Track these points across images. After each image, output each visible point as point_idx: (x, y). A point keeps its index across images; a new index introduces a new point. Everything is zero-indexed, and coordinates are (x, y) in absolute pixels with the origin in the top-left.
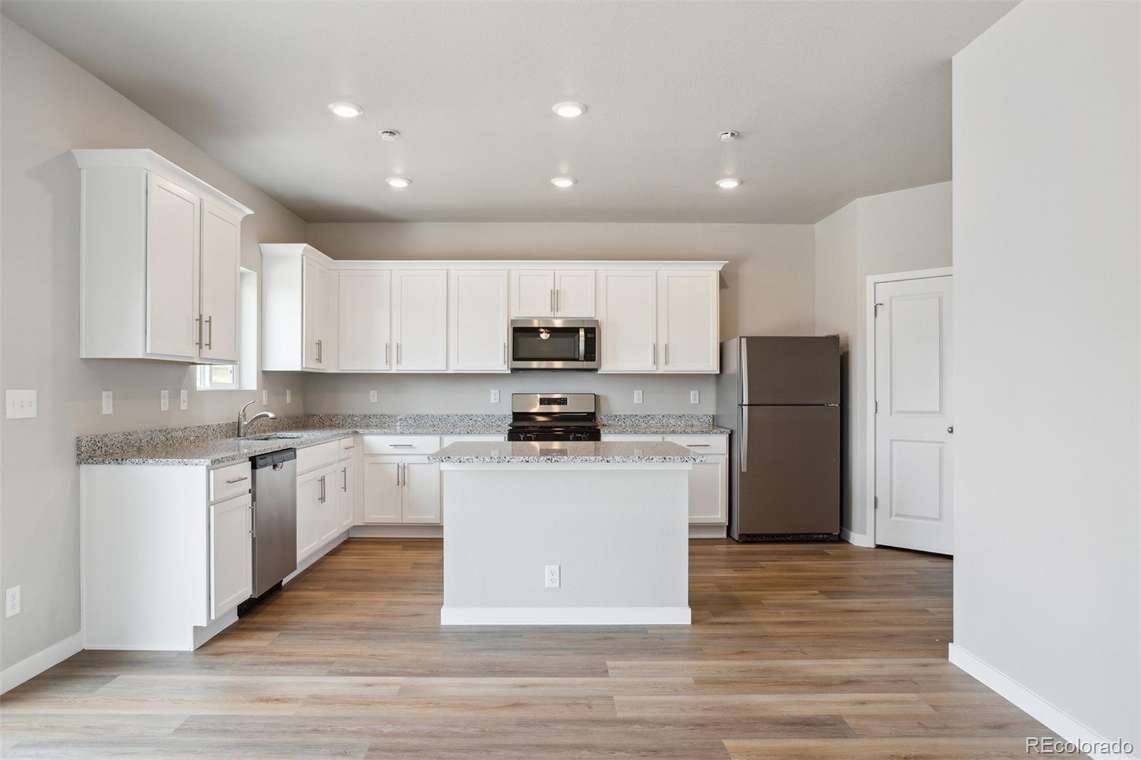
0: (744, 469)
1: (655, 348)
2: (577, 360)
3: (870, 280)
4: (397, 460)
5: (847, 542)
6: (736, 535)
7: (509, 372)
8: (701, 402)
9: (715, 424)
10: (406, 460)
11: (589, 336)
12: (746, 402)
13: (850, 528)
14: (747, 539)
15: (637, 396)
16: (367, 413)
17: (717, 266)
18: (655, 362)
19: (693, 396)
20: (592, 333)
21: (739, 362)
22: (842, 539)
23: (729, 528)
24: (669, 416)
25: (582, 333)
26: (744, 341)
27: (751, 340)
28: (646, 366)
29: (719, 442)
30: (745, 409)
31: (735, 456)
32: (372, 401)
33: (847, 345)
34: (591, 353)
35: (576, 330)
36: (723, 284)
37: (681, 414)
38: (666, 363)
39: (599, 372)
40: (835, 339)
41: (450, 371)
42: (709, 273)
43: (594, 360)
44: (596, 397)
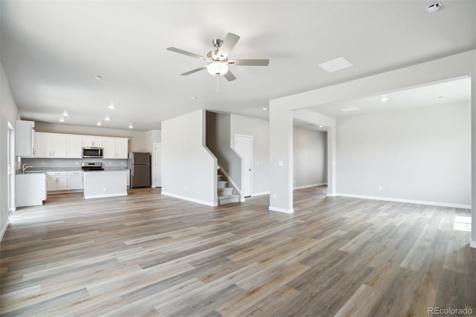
0: (133, 176)
1: (115, 154)
2: (98, 156)
3: (155, 144)
4: (56, 177)
5: (151, 187)
6: (131, 187)
7: (82, 158)
8: (123, 164)
9: (127, 168)
10: (58, 177)
11: (101, 151)
12: (133, 164)
13: (152, 185)
14: (134, 188)
15: (110, 163)
16: (41, 167)
17: (128, 139)
18: (115, 156)
19: (122, 163)
20: (102, 150)
21: (132, 156)
22: (150, 187)
23: (130, 187)
24: (117, 167)
25: (100, 151)
26: (133, 153)
27: (134, 153)
28: (113, 157)
29: (128, 171)
30: (133, 165)
31: (131, 174)
32: (43, 164)
33: (151, 154)
34: (101, 155)
35: (98, 150)
36: (128, 142)
37: (120, 166)
38: (117, 157)
39: (103, 158)
40: (149, 153)
41: (68, 158)
42: (126, 140)
43: (102, 156)
44: (101, 163)
